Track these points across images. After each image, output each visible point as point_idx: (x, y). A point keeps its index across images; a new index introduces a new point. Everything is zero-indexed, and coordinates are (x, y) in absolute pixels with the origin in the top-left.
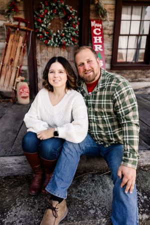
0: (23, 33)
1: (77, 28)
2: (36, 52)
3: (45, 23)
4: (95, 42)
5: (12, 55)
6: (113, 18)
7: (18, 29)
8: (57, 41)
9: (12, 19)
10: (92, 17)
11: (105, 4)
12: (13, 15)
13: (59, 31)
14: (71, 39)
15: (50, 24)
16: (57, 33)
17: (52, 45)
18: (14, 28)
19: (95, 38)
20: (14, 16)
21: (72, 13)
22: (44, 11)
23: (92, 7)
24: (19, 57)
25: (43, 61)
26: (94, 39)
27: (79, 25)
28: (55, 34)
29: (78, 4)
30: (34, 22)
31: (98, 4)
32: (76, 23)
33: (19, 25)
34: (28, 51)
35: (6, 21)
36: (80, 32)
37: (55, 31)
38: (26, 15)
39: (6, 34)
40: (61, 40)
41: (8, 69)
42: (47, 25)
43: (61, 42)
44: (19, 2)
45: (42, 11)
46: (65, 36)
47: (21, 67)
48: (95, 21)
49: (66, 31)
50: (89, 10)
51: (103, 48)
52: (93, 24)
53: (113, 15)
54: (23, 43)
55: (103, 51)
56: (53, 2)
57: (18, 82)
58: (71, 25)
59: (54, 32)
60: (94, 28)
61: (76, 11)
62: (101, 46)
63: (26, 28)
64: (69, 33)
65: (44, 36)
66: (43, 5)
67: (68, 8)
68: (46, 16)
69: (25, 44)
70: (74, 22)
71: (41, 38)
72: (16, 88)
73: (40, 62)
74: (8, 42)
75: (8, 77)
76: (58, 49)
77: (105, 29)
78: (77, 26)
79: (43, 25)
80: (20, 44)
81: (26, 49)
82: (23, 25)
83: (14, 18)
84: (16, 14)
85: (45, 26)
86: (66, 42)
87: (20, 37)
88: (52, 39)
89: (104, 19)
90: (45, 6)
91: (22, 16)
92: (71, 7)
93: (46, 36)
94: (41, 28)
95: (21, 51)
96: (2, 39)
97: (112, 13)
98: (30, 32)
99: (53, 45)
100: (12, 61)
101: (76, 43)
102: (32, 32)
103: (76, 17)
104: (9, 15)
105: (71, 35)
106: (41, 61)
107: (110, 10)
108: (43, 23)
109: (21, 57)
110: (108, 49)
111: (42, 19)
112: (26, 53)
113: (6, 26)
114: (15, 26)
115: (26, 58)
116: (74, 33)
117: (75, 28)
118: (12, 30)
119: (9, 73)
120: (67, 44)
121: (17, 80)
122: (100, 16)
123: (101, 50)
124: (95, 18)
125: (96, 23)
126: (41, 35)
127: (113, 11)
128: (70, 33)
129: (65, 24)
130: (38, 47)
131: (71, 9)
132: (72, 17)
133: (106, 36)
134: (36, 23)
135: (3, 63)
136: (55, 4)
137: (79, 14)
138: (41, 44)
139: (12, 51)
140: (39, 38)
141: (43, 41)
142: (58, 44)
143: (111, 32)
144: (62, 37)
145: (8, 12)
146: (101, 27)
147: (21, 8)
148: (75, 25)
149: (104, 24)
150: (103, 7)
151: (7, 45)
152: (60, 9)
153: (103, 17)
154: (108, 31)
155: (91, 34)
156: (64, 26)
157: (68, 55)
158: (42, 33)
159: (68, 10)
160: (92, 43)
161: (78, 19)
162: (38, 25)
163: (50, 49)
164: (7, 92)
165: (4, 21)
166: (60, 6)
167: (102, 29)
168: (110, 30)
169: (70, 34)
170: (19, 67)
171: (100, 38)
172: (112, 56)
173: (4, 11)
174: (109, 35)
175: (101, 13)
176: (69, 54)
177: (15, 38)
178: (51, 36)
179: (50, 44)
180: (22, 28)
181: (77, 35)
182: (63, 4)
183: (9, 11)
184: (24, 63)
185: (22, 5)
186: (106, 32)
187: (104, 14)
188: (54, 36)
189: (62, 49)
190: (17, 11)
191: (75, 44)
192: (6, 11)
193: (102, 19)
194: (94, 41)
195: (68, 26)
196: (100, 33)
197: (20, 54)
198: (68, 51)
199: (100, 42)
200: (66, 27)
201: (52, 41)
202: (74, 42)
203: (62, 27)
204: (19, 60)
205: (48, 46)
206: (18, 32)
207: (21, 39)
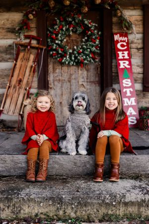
0: (35, 51)
1: (97, 43)
2: (48, 72)
3: (60, 39)
4: (119, 58)
5: (20, 75)
6: (141, 30)
7: (29, 47)
8: (73, 59)
9: (22, 37)
10: (115, 31)
11: (131, 16)
12: (24, 33)
13: (75, 47)
14: (91, 56)
15: (65, 40)
16: (74, 50)
17: (67, 63)
18: (25, 46)
19: (120, 53)
20: (26, 34)
21: (92, 27)
22: (59, 27)
23: (115, 19)
24: (28, 79)
25: (56, 83)
26: (118, 54)
27: (99, 40)
28: (71, 51)
29: (98, 17)
30: (47, 39)
31: (121, 16)
32: (96, 38)
33: (30, 43)
34: (39, 70)
35: (16, 39)
36: (102, 47)
37: (72, 47)
38: (38, 32)
39: (15, 53)
40: (79, 57)
41: (16, 90)
42: (61, 41)
43: (78, 60)
44: (31, 20)
45: (56, 27)
46: (83, 52)
47: (30, 88)
48: (118, 35)
49: (84, 46)
50: (111, 23)
51: (130, 64)
52: (116, 37)
53: (141, 26)
54: (34, 62)
55: (131, 68)
56: (69, 18)
57: (25, 106)
58: (90, 40)
59: (70, 48)
60: (117, 42)
61: (97, 25)
62: (127, 62)
63: (37, 46)
64: (87, 48)
65: (58, 53)
66: (58, 21)
67: (86, 22)
68: (61, 32)
69: (36, 63)
70: (94, 37)
71: (55, 56)
72: (23, 112)
73: (52, 84)
74: (16, 61)
75: (14, 99)
76: (74, 67)
77: (132, 42)
78: (98, 41)
79: (57, 42)
80: (31, 63)
81: (37, 69)
82: (34, 43)
83: (24, 36)
84: (27, 32)
85: (60, 42)
86: (84, 60)
87: (31, 55)
88: (68, 56)
89: (130, 32)
90: (60, 21)
91: (34, 33)
92: (90, 21)
93: (60, 53)
94: (55, 45)
95: (30, 71)
96: (10, 59)
97: (139, 25)
98: (42, 49)
99: (69, 63)
100: (20, 81)
101: (97, 60)
102: (45, 49)
103: (96, 31)
104: (20, 33)
105: (91, 51)
106: (54, 82)
107: (136, 22)
108: (57, 39)
109: (30, 78)
110: (138, 66)
111: (57, 35)
112: (36, 74)
113: (16, 44)
114: (26, 44)
115: (36, 79)
116: (94, 49)
117: (95, 43)
118: (22, 48)
119: (16, 95)
120: (86, 61)
121: (25, 103)
122: (125, 29)
123: (129, 67)
124: (119, 31)
125: (120, 37)
126: (54, 52)
127: (141, 23)
128: (89, 48)
129: (84, 40)
130: (51, 67)
131: (90, 23)
132: (91, 31)
133: (133, 51)
134: (49, 40)
135: (10, 84)
136: (71, 18)
137: (100, 28)
138: (54, 63)
139: (21, 71)
140: (52, 56)
141: (56, 59)
142: (74, 61)
143: (140, 46)
144: (79, 53)
145: (19, 30)
146: (126, 41)
147: (33, 25)
148: (95, 39)
149: (131, 37)
150: (128, 19)
151: (15, 65)
152: (77, 24)
153: (128, 29)
154: (137, 45)
155: (114, 49)
156: (82, 42)
157: (87, 75)
158: (55, 50)
159: (86, 24)
160: (116, 59)
161: (98, 33)
162: (52, 42)
163: (65, 68)
164: (11, 121)
165: (14, 39)
166: (77, 21)
167: (128, 43)
168: (139, 44)
169: (89, 50)
170: (28, 88)
171: (126, 53)
172: (143, 74)
173: (15, 29)
174: (138, 49)
175: (125, 25)
176: (89, 74)
177: (25, 56)
178: (66, 53)
179: (65, 63)
180: (33, 45)
181: (98, 51)
182: (80, 18)
183: (21, 29)
184: (33, 85)
185: (35, 21)
186: (133, 46)
187: (129, 27)
188: (70, 53)
189: (80, 68)
190: (28, 28)
191: (95, 62)
192: (17, 29)
193: (127, 31)
194: (119, 56)
195: (87, 41)
196: (126, 47)
197: (29, 75)
198: (88, 70)
199: (127, 57)
200: (85, 42)
201: (68, 58)
202: (94, 59)
203: (80, 42)
204: (27, 82)
205: (62, 64)
206: (28, 50)
207: (32, 57)
